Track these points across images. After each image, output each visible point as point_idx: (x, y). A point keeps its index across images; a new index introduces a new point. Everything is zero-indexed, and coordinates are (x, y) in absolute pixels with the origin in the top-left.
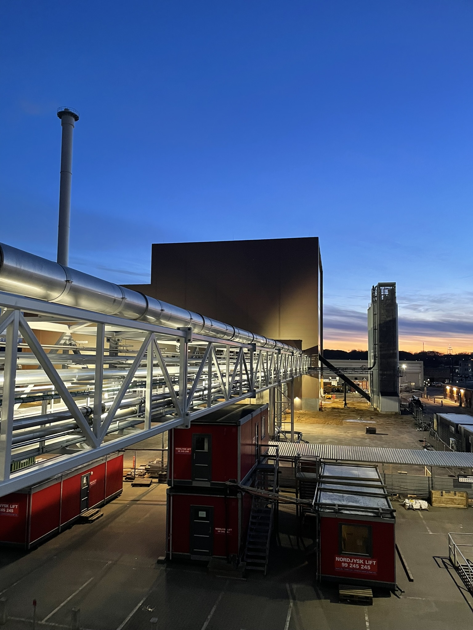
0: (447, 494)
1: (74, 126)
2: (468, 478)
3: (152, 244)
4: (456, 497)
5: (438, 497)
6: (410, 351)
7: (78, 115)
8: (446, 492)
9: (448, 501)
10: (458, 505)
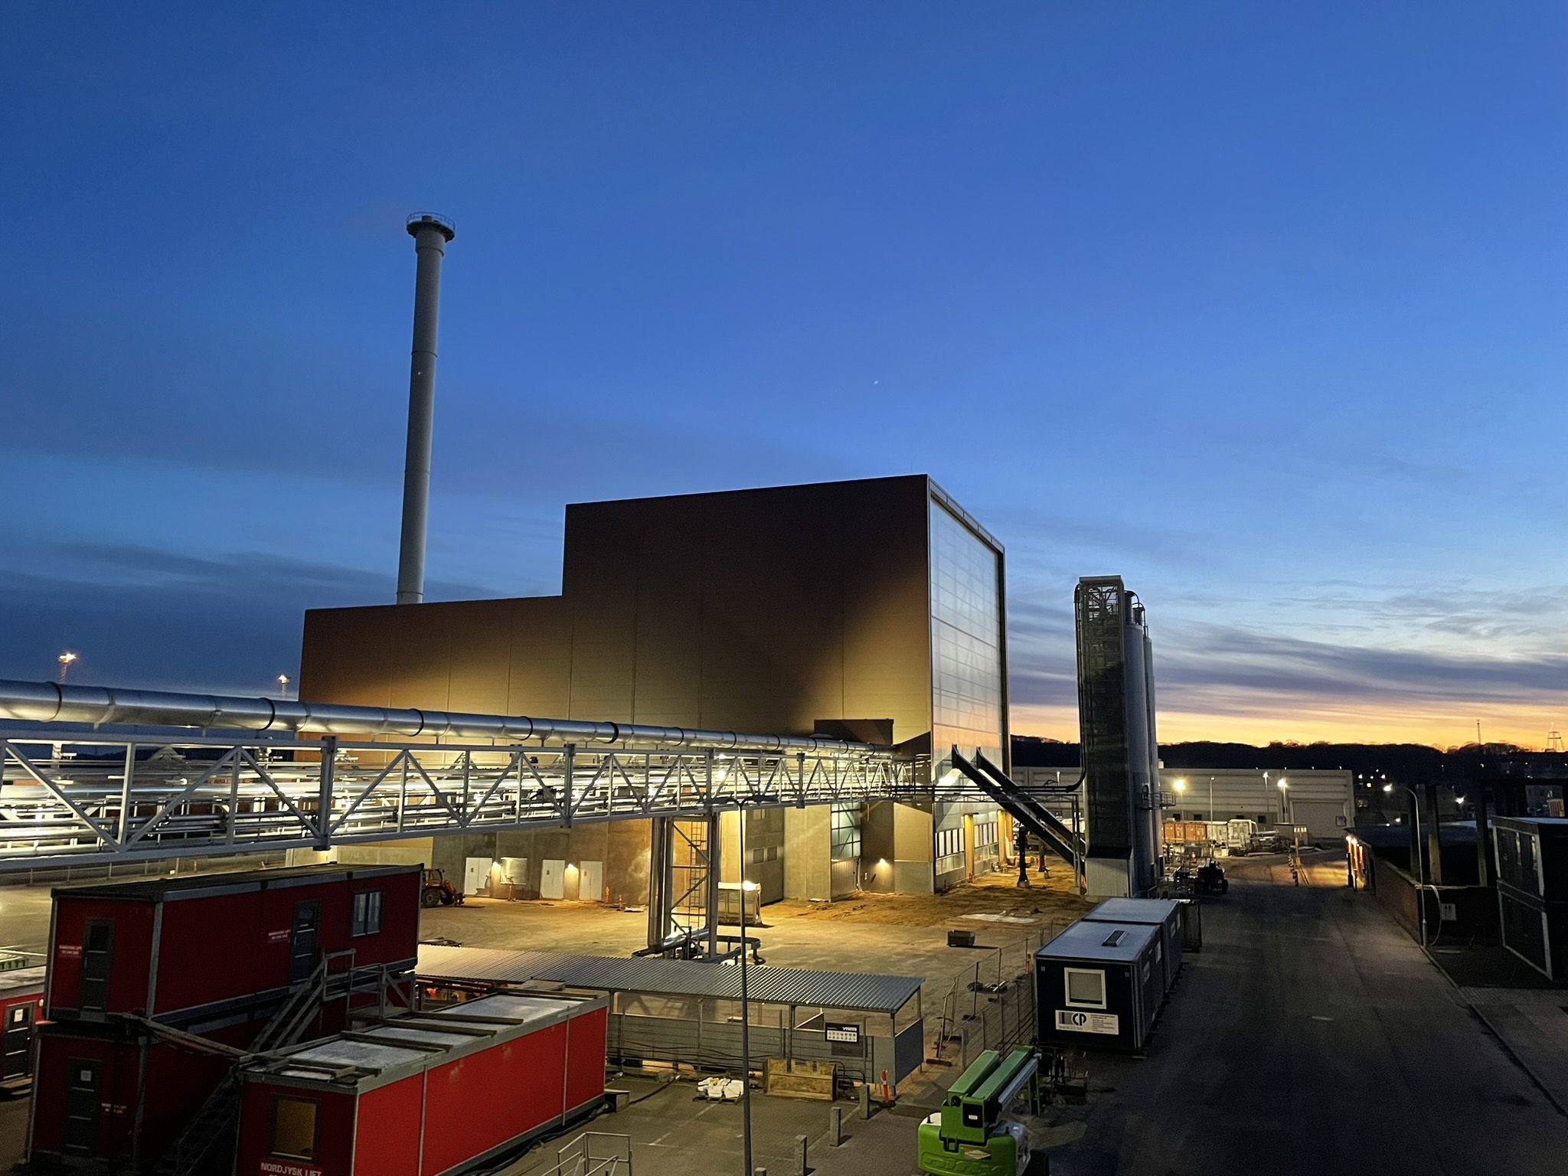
0: (800, 1067)
1: (444, 252)
2: (845, 1031)
3: (567, 505)
4: (815, 1075)
5: (781, 1073)
6: (1436, 745)
7: (452, 229)
8: (796, 1064)
9: (801, 1084)
10: (821, 1092)
